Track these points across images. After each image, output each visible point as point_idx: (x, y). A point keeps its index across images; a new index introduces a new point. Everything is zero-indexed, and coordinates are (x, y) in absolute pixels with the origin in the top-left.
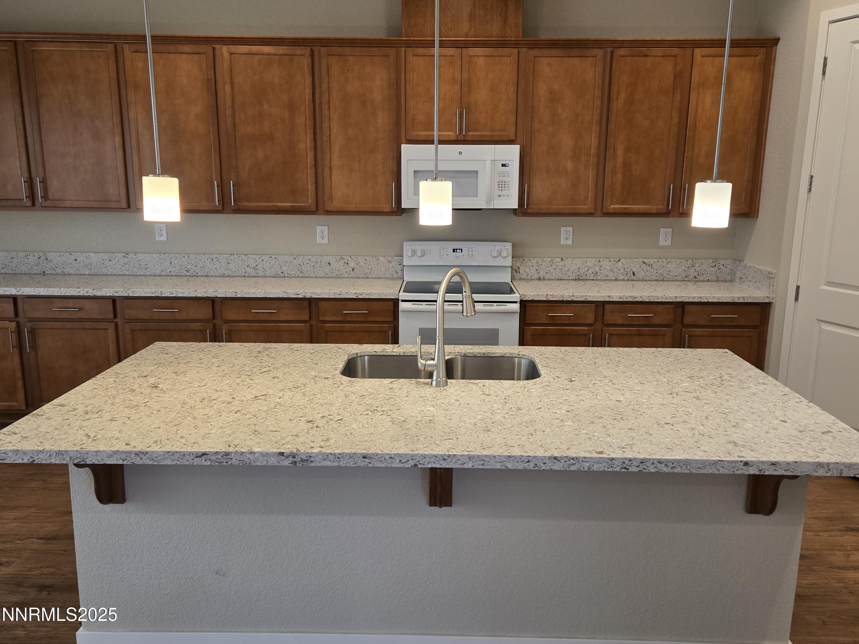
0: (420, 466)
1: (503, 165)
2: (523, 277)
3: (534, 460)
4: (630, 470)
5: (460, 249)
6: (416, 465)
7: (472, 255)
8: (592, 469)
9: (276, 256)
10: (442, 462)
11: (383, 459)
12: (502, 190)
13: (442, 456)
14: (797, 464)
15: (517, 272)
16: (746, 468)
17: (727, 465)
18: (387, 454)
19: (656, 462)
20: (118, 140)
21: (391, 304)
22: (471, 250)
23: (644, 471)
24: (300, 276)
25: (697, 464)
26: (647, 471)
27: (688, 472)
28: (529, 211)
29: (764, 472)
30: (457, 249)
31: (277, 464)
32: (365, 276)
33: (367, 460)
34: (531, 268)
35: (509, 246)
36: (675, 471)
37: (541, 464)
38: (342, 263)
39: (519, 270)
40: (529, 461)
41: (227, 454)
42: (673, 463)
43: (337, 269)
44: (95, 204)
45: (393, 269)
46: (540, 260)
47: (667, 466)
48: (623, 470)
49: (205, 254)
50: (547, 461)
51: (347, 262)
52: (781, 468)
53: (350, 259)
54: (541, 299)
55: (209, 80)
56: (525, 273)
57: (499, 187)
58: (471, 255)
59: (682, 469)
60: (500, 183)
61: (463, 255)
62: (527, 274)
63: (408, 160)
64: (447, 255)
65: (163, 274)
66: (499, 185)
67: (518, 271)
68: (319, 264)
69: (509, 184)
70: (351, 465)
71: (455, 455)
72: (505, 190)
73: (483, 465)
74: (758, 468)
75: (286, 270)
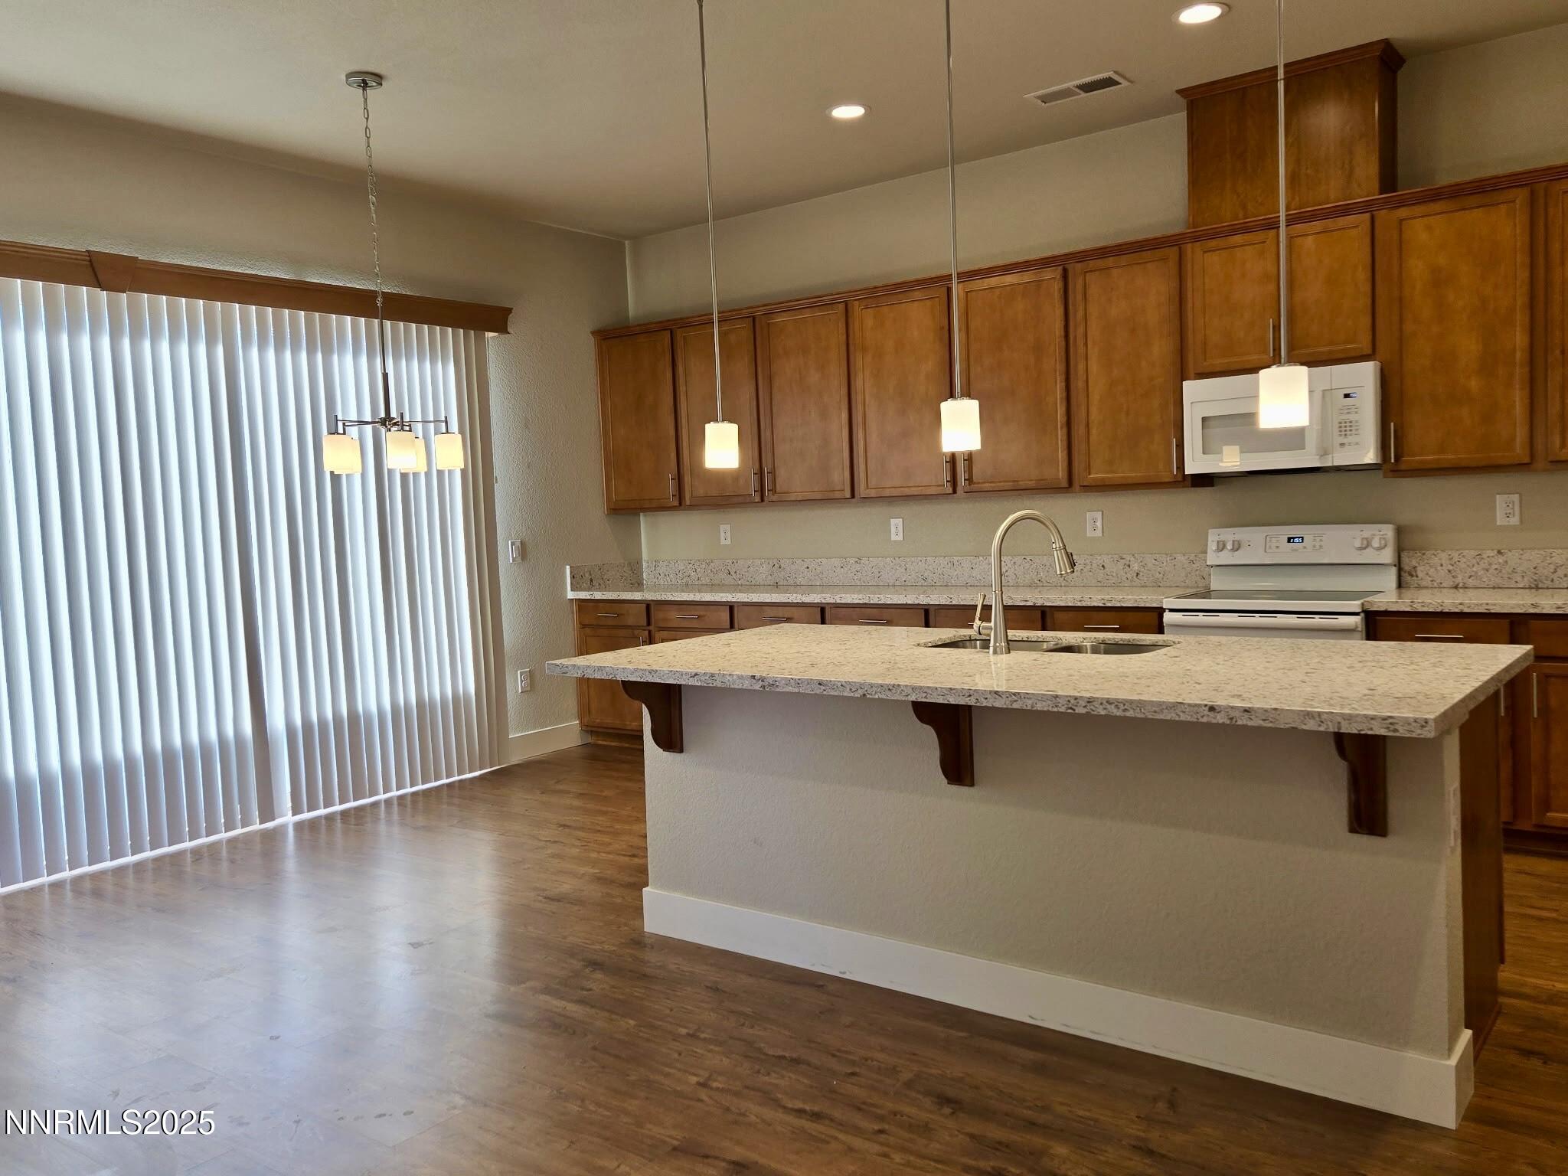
0: (868, 696)
1: (1347, 396)
2: (1424, 583)
3: (975, 694)
4: (1077, 711)
5: (1299, 538)
6: (864, 695)
7: (1321, 546)
8: (1035, 708)
9: (1031, 557)
10: (888, 693)
11: (835, 687)
12: (1346, 435)
13: (888, 685)
14: (1278, 712)
15: (1412, 576)
16: (1211, 714)
17: (1188, 710)
18: (839, 682)
19: (1104, 702)
20: (845, 415)
21: (1155, 615)
22: (1318, 539)
23: (1093, 713)
24: (1063, 585)
25: (1153, 706)
26: (1095, 713)
27: (1143, 716)
28: (1403, 467)
29: (1236, 721)
30: (1294, 538)
31: (750, 688)
32: (1155, 584)
33: (823, 688)
34: (1439, 568)
35: (1388, 531)
36: (1128, 714)
37: (983, 700)
38: (1120, 565)
39: (1416, 572)
40: (970, 696)
41: (712, 675)
42: (1124, 705)
43: (1114, 574)
44: (818, 496)
45: (1197, 573)
46: (1455, 555)
47: (1119, 708)
48: (1070, 711)
49: (945, 557)
50: (989, 696)
51: (1128, 563)
52: (1256, 717)
53: (1132, 559)
54: (1401, 610)
55: (942, 328)
56: (1428, 577)
57: (1341, 431)
58: (1318, 547)
59: (1135, 713)
60: (1343, 425)
61: (1305, 548)
62: (1431, 579)
63: (1192, 403)
64: (1277, 547)
65: (898, 583)
66: (1341, 427)
67: (1414, 574)
68: (1088, 567)
69: (1357, 424)
70: (808, 691)
71: (899, 685)
72: (1351, 435)
73: (926, 697)
74: (1228, 716)
75: (1044, 577)
